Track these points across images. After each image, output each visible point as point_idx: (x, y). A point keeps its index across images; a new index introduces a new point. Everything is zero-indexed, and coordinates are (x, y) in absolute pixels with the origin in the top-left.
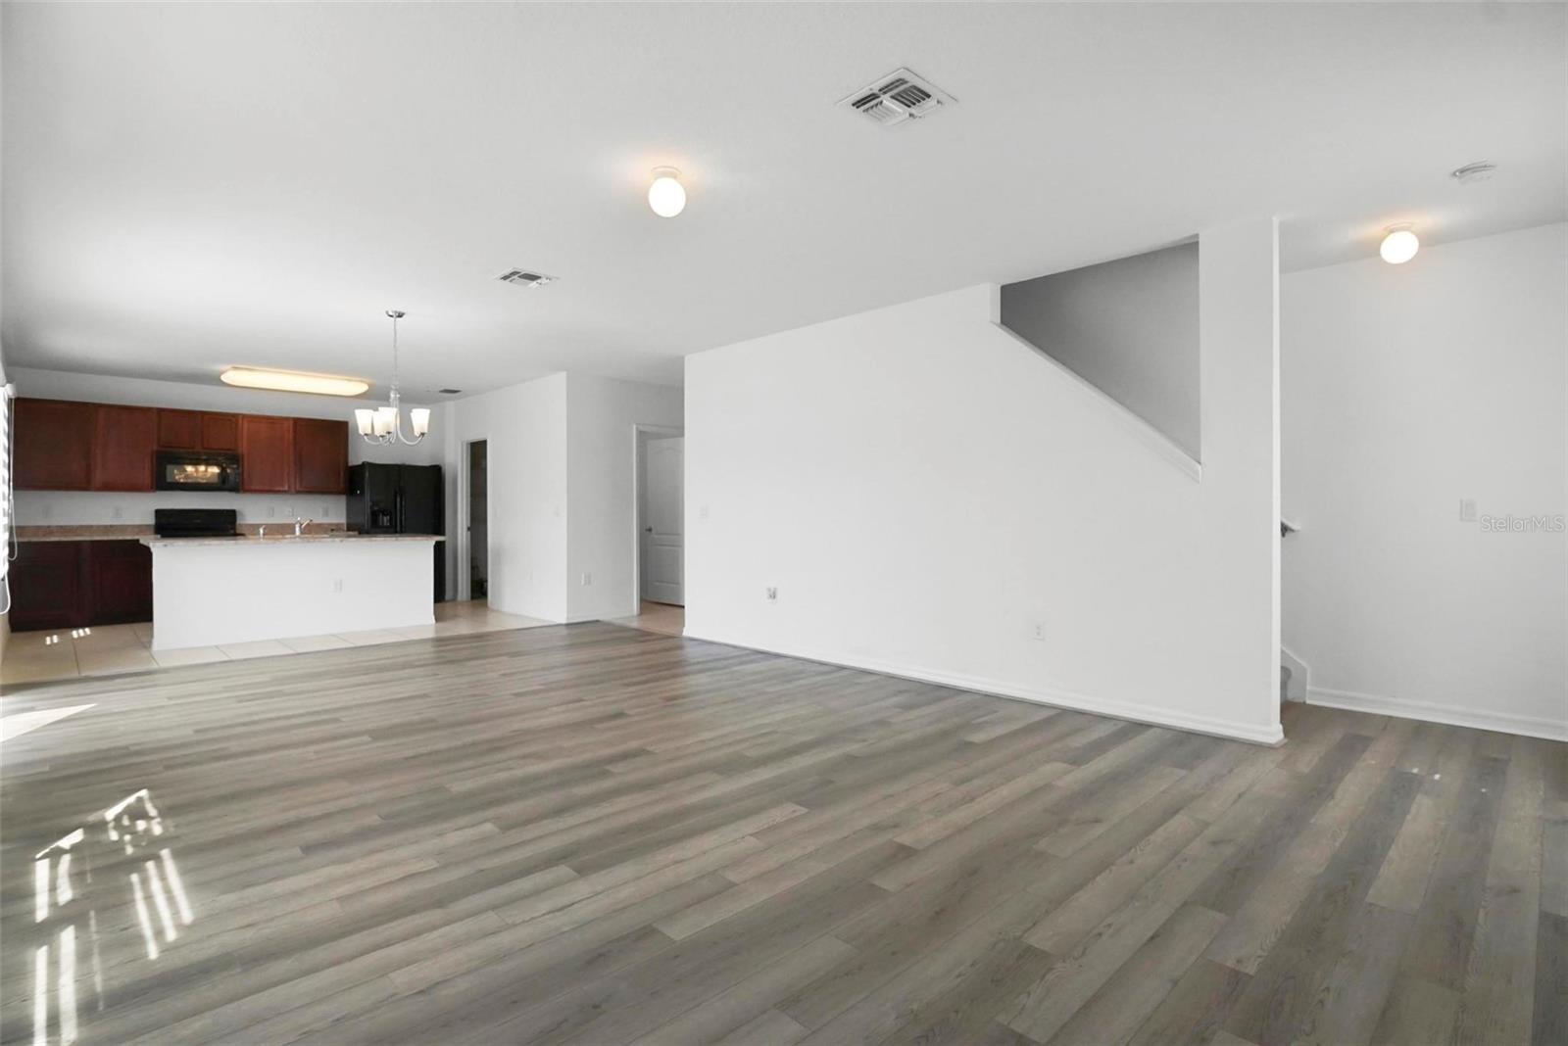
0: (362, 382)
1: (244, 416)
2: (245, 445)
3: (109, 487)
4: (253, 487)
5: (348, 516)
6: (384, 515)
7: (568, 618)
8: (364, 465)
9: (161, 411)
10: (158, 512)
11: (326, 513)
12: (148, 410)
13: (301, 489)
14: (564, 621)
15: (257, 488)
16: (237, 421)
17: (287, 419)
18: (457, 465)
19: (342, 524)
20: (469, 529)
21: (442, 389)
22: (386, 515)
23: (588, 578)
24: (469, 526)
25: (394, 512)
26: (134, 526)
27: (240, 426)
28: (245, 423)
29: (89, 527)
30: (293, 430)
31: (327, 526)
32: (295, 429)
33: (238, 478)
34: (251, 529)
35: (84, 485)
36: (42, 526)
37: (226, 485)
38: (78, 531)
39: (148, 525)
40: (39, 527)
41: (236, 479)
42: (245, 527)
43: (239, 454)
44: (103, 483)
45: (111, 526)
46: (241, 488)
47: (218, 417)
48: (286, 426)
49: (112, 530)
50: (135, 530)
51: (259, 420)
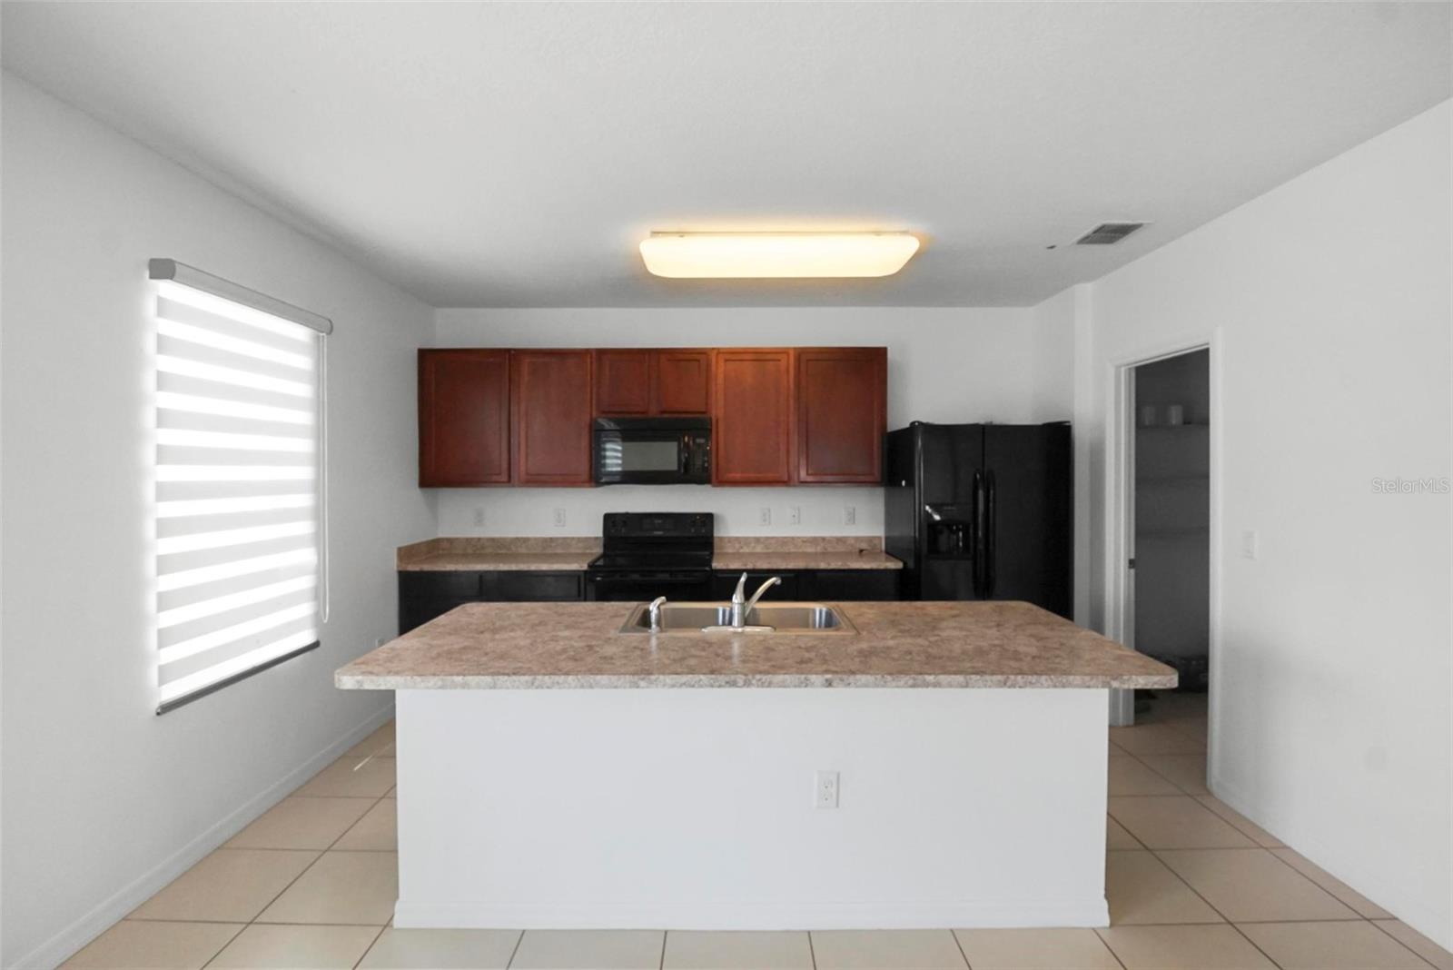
0: (905, 233)
1: (719, 351)
2: (721, 403)
4: (731, 474)
5: (889, 523)
8: (915, 428)
9: (602, 353)
10: (608, 517)
11: (852, 518)
12: (587, 351)
15: (738, 476)
16: (709, 365)
17: (785, 351)
19: (880, 538)
20: (1132, 563)
21: (1089, 229)
22: (956, 531)
24: (1133, 557)
25: (972, 526)
26: (579, 539)
27: (713, 368)
28: (721, 363)
29: (526, 540)
30: (795, 369)
31: (853, 542)
32: (798, 368)
33: (708, 462)
34: (737, 546)
35: (504, 478)
36: (472, 539)
37: (690, 473)
38: (512, 546)
39: (597, 538)
40: (468, 540)
41: (704, 462)
42: (730, 540)
43: (711, 419)
44: (527, 474)
45: (551, 539)
46: (714, 478)
47: (681, 356)
48: (783, 363)
49: (553, 545)
50: (581, 545)
51: (740, 358)
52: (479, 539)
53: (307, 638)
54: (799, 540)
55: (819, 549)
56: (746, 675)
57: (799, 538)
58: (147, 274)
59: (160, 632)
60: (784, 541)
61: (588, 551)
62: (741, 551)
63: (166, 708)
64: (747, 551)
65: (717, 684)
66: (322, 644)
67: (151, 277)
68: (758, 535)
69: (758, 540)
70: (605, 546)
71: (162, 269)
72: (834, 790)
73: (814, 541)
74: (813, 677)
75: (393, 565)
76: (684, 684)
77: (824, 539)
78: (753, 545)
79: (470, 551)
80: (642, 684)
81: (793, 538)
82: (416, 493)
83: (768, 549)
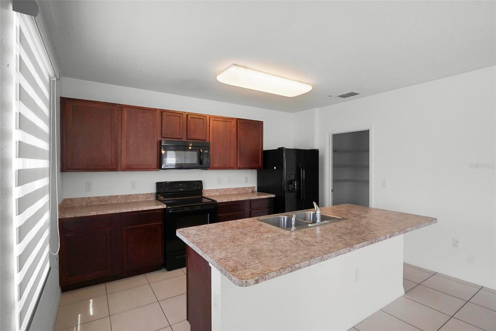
1: (210, 116)
2: (211, 136)
5: (258, 182)
13: (240, 167)
16: (206, 120)
17: (233, 119)
18: (324, 149)
19: (255, 187)
24: (332, 188)
27: (208, 123)
28: (211, 121)
29: (116, 197)
30: (236, 126)
31: (247, 189)
33: (209, 160)
34: (210, 193)
35: (113, 167)
36: (86, 198)
37: (202, 165)
38: (109, 200)
39: (152, 194)
40: (83, 199)
41: (207, 160)
42: (207, 191)
44: (126, 165)
46: (210, 167)
47: (196, 116)
48: (232, 124)
49: (131, 197)
50: (144, 197)
51: (218, 120)
52: (89, 198)
54: (231, 189)
55: (237, 192)
56: (375, 239)
57: (230, 188)
60: (226, 190)
61: (148, 200)
62: (211, 195)
64: (213, 195)
65: (369, 244)
68: (217, 188)
69: (217, 190)
73: (236, 189)
76: (361, 246)
77: (239, 188)
78: (215, 192)
79: (84, 204)
80: (352, 249)
81: (229, 189)
83: (221, 193)
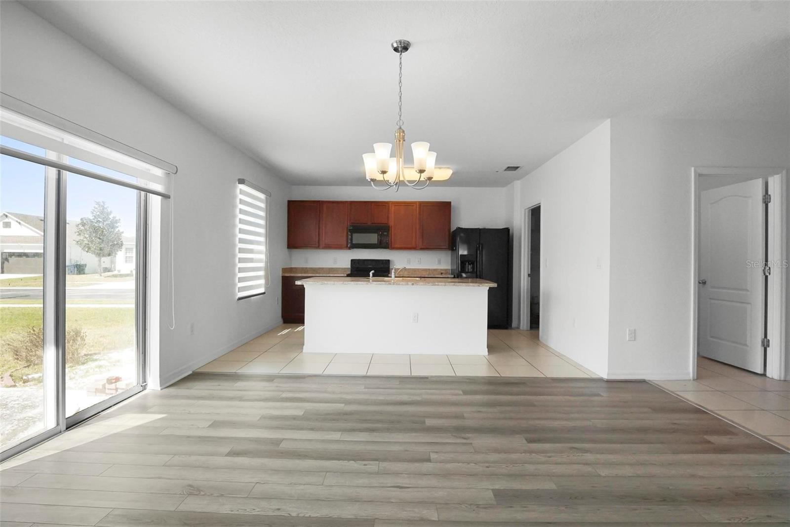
0: (448, 168)
1: (393, 202)
2: (393, 220)
3: (328, 247)
4: (396, 246)
5: (452, 264)
6: (469, 264)
7: (608, 374)
8: (460, 230)
9: (352, 203)
10: (352, 261)
11: (440, 262)
12: (346, 202)
13: (423, 247)
14: (605, 376)
15: (399, 246)
16: (389, 206)
17: (415, 203)
18: (520, 226)
19: (449, 269)
20: (529, 275)
21: (506, 167)
22: (470, 264)
23: (634, 335)
24: (529, 273)
25: (475, 262)
26: (342, 268)
27: (390, 208)
28: (393, 206)
29: (323, 268)
31: (439, 271)
32: (420, 208)
35: (317, 246)
36: (304, 268)
37: (382, 245)
38: (318, 271)
39: (348, 268)
40: (302, 268)
41: (387, 241)
43: (389, 226)
44: (325, 244)
45: (332, 268)
46: (390, 247)
47: (380, 204)
48: (415, 207)
49: (332, 270)
50: (342, 271)
51: (399, 205)
52: (306, 268)
53: (262, 290)
54: (420, 270)
55: (427, 273)
58: (237, 183)
59: (239, 278)
60: (415, 270)
61: (345, 273)
63: (240, 299)
64: (402, 273)
66: (266, 293)
67: (239, 183)
70: (351, 270)
71: (241, 181)
72: (416, 318)
73: (426, 270)
74: (409, 283)
75: (280, 274)
77: (429, 269)
79: (303, 272)
81: (418, 269)
82: (286, 250)
83: (409, 273)
